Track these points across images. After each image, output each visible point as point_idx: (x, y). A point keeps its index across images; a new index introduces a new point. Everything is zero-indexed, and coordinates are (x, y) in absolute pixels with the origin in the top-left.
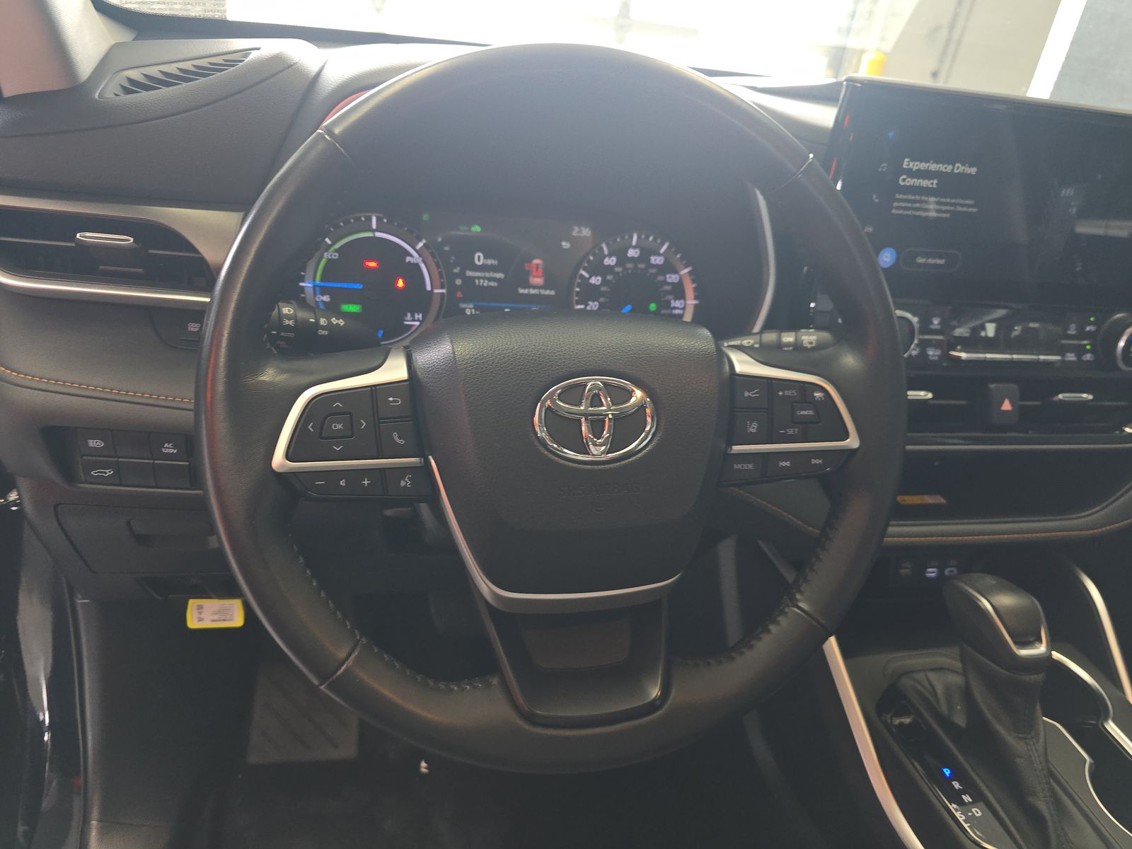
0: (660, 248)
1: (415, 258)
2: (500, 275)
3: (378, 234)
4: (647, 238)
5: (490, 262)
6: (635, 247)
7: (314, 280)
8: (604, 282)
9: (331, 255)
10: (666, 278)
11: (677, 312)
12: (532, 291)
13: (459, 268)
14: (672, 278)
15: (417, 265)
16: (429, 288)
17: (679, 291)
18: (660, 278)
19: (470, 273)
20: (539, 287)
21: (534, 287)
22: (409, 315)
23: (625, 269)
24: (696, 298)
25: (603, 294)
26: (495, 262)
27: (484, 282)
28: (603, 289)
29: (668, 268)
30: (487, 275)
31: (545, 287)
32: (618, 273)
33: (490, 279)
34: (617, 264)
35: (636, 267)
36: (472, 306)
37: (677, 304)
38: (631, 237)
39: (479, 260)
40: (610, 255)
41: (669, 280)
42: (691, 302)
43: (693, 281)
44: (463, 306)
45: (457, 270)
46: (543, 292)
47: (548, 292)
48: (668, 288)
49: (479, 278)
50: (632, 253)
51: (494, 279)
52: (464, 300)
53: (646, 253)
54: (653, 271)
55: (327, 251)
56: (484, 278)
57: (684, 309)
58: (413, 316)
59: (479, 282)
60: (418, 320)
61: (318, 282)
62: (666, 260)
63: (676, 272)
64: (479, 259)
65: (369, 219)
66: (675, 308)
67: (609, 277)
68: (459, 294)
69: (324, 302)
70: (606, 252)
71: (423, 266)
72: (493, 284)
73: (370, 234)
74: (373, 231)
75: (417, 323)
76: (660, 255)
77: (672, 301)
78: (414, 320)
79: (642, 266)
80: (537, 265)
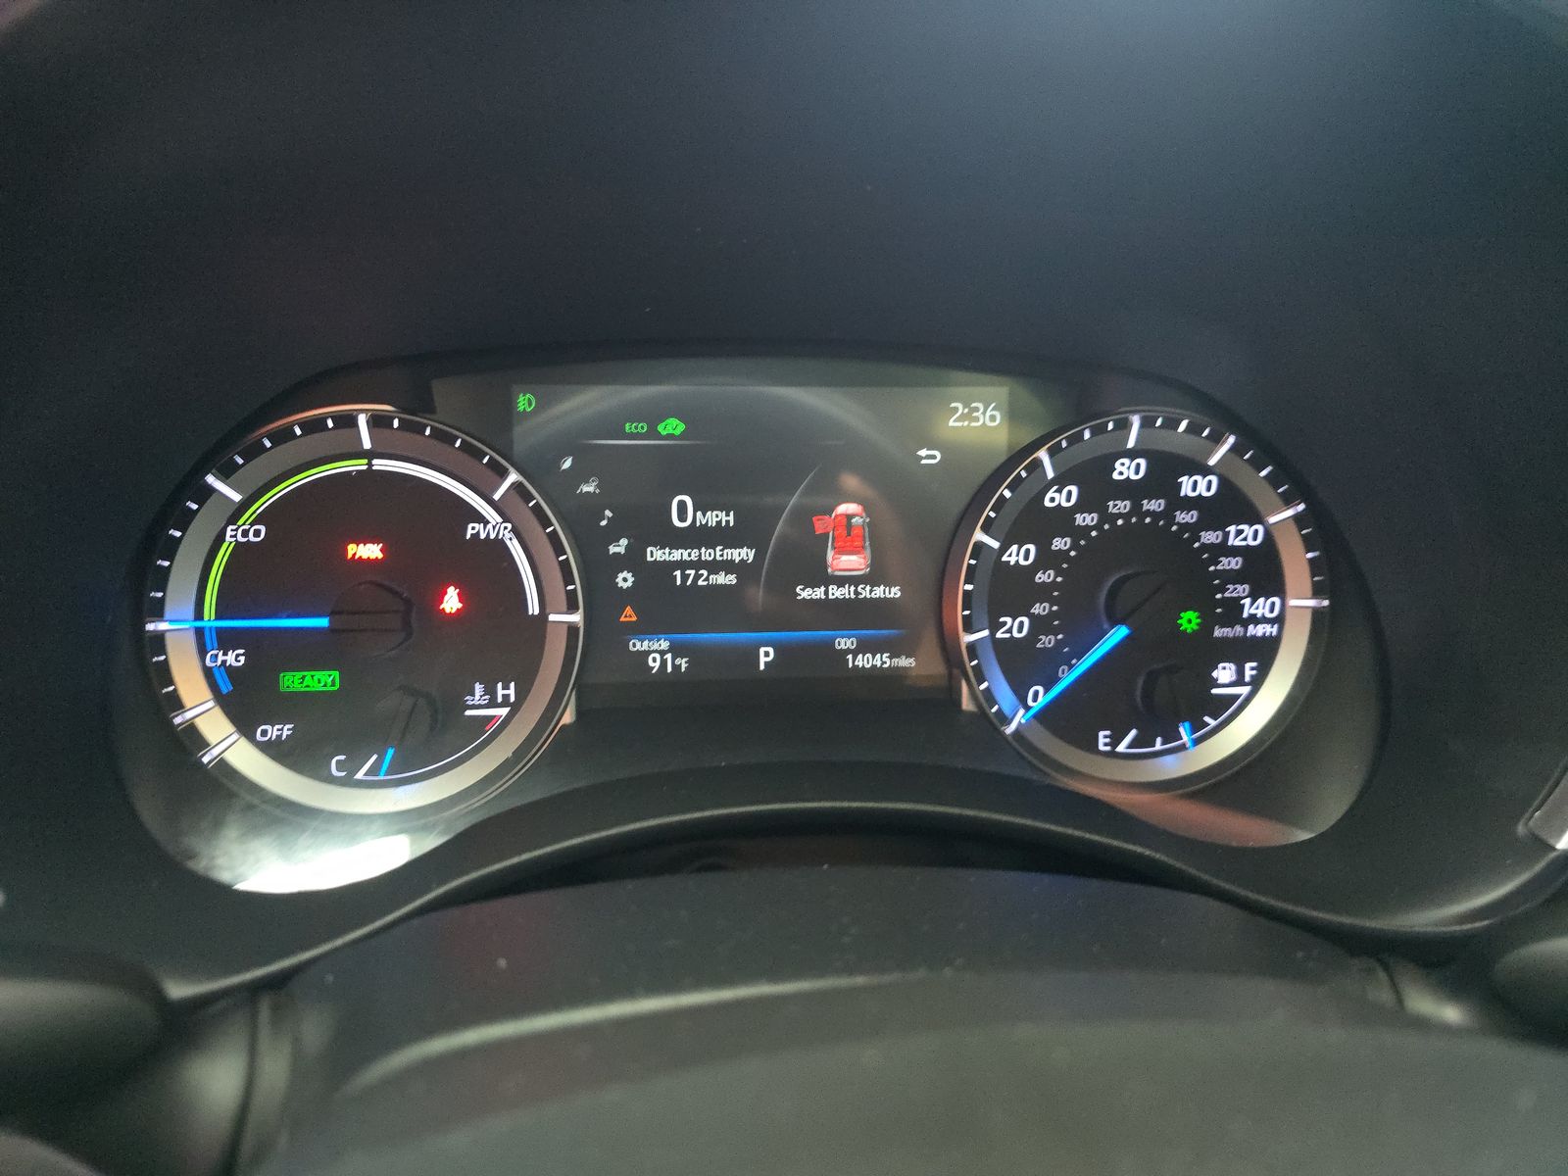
0: (1210, 454)
1: (492, 525)
2: (745, 554)
3: (380, 464)
4: (1171, 424)
5: (712, 518)
6: (1132, 455)
7: (199, 615)
8: (1046, 559)
9: (245, 533)
10: (1226, 535)
11: (1260, 630)
12: (836, 592)
13: (624, 542)
14: (1246, 535)
15: (500, 544)
16: (534, 608)
17: (1264, 571)
18: (1210, 537)
19: (656, 554)
20: (855, 581)
21: (841, 582)
22: (479, 688)
23: (1106, 517)
24: (1317, 591)
25: (1044, 592)
26: (727, 518)
27: (697, 577)
28: (1041, 577)
29: (1230, 506)
30: (707, 554)
31: (872, 579)
32: (1089, 528)
33: (714, 567)
34: (1081, 506)
35: (1136, 508)
36: (665, 645)
37: (1262, 607)
38: (1123, 426)
39: (682, 517)
40: (1061, 481)
41: (1234, 541)
42: (1302, 602)
43: (1309, 544)
44: (638, 645)
45: (619, 547)
46: (865, 592)
47: (879, 592)
48: (1234, 563)
49: (682, 565)
50: (1126, 470)
51: (728, 566)
52: (644, 629)
53: (1166, 469)
54: (1185, 517)
55: (233, 519)
56: (698, 565)
57: (1279, 620)
58: (490, 691)
59: (685, 577)
60: (506, 702)
61: (210, 619)
62: (1224, 482)
63: (1254, 518)
64: (683, 510)
65: (348, 422)
66: (1254, 620)
67: (1059, 544)
68: (629, 615)
69: (230, 671)
70: (1050, 474)
71: (515, 548)
72: (722, 579)
73: (359, 465)
74: (370, 455)
75: (503, 712)
76: (1205, 471)
77: (1247, 601)
78: (493, 704)
79: (1154, 505)
80: (849, 517)
